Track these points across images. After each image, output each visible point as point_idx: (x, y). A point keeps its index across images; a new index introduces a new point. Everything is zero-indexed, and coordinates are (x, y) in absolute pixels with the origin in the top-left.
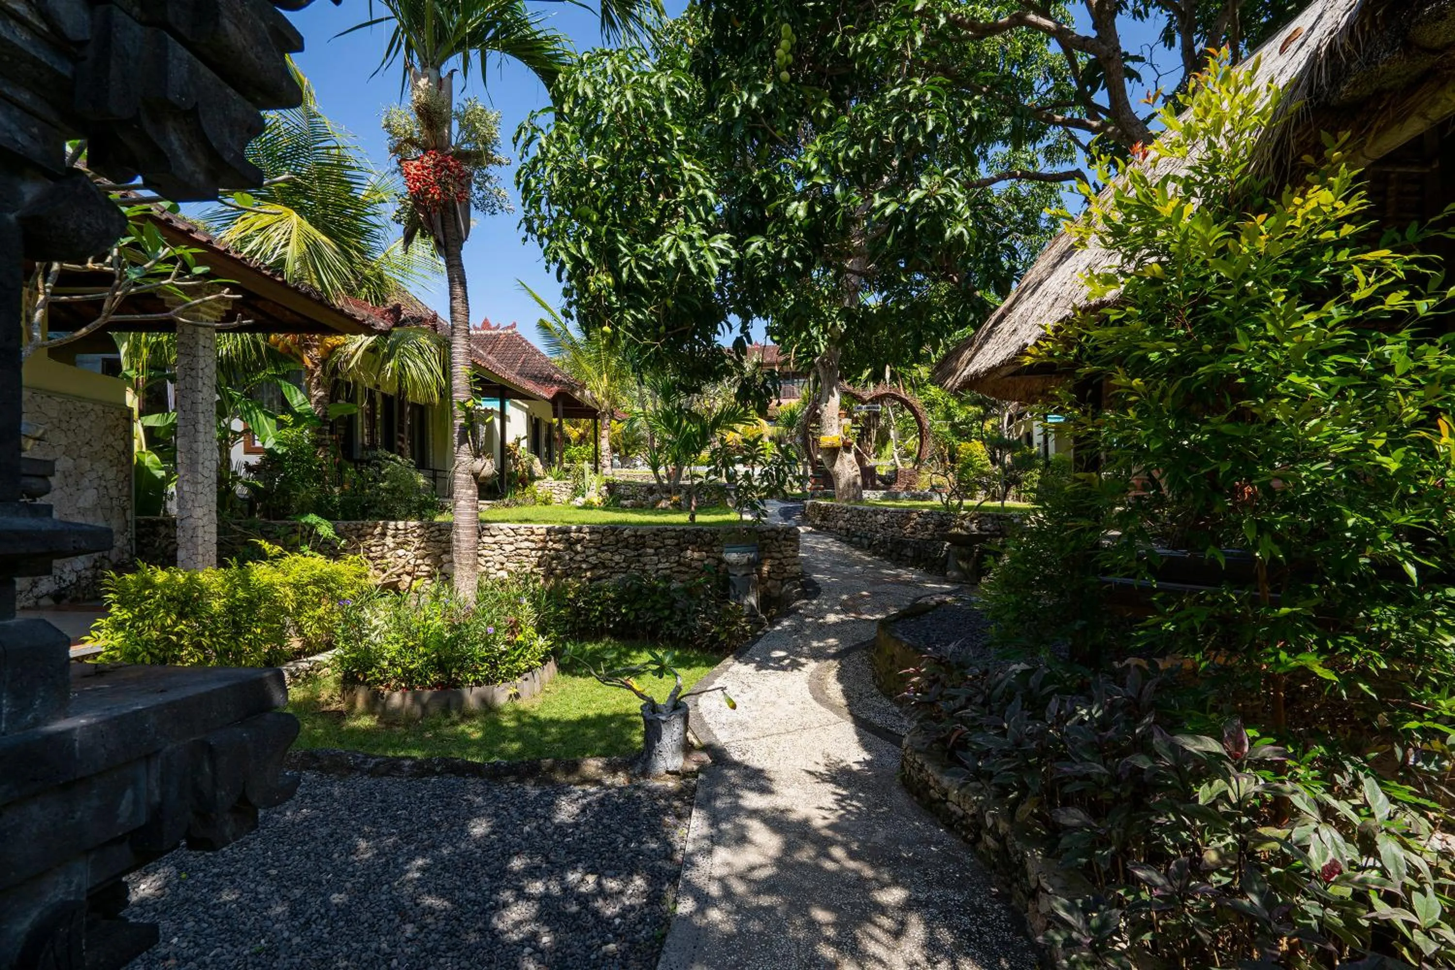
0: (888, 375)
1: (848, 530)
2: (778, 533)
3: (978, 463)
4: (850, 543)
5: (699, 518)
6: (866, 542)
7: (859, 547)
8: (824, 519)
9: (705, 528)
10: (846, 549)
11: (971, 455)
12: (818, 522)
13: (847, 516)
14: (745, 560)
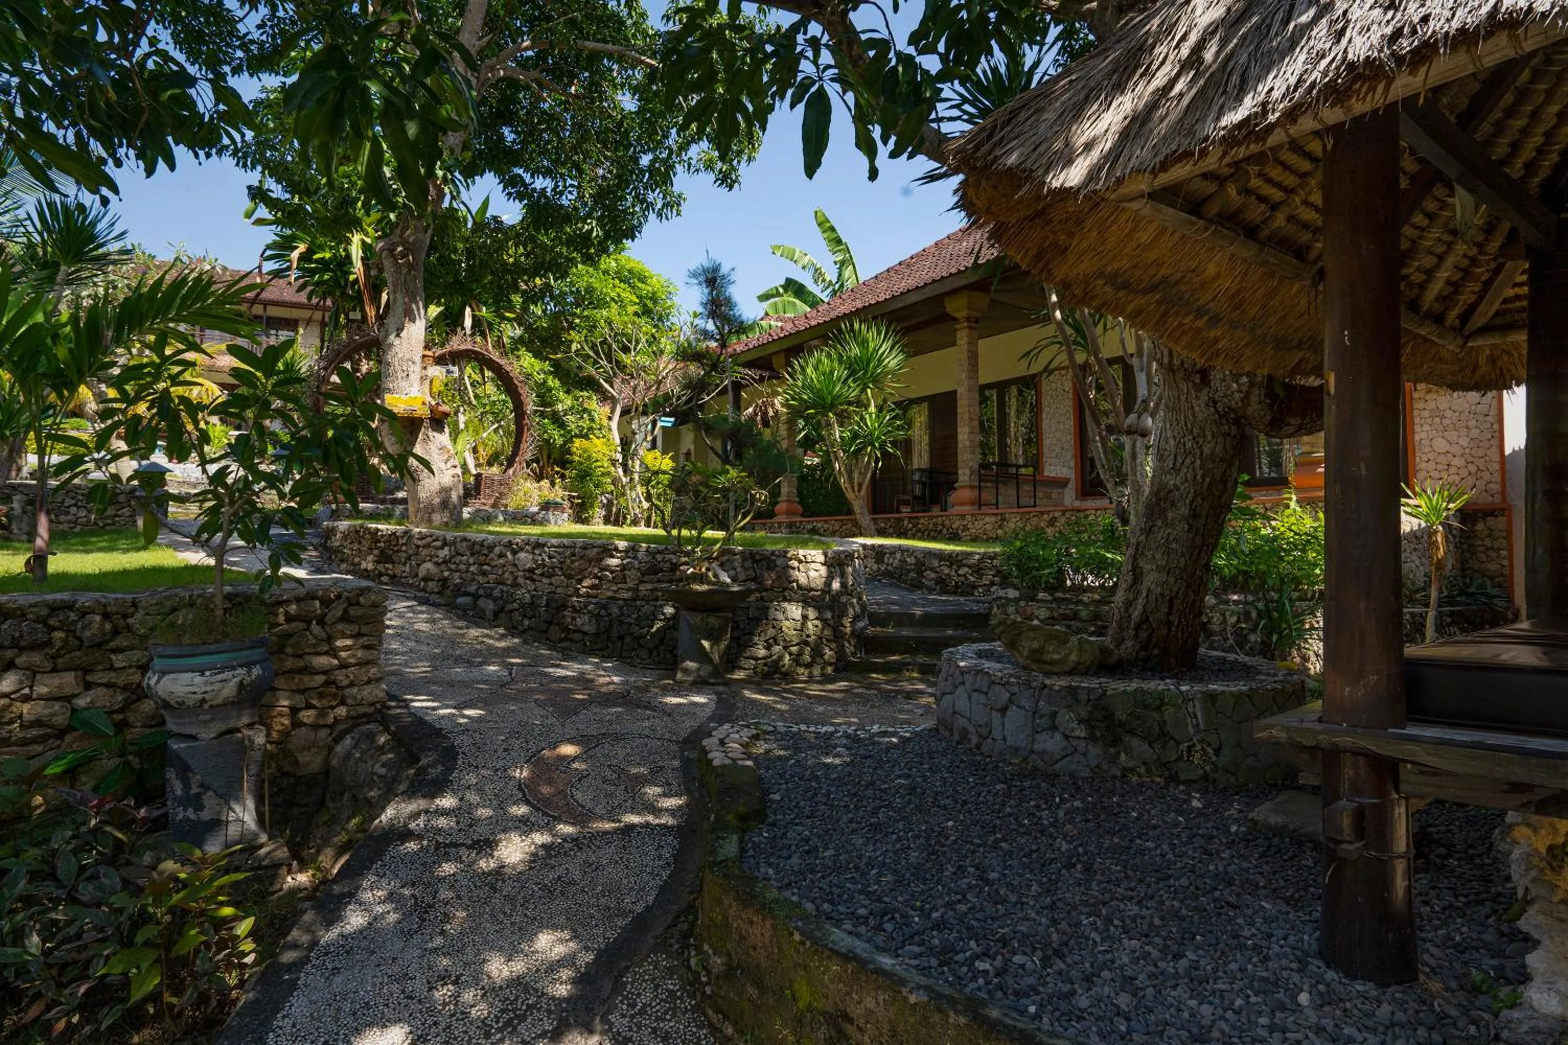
0: (468, 322)
1: (445, 580)
2: (326, 602)
3: (599, 471)
4: (450, 607)
5: (59, 563)
6: (489, 606)
7: (476, 617)
8: (384, 558)
9: (85, 599)
10: (446, 625)
11: (589, 457)
12: (368, 564)
13: (446, 551)
14: (229, 690)
